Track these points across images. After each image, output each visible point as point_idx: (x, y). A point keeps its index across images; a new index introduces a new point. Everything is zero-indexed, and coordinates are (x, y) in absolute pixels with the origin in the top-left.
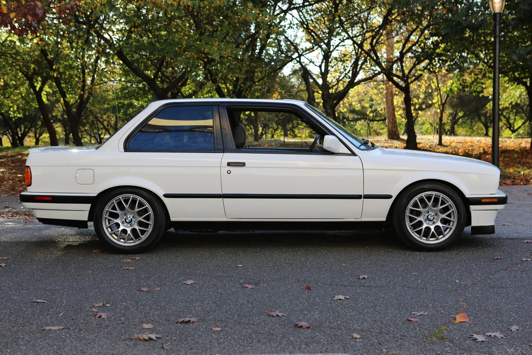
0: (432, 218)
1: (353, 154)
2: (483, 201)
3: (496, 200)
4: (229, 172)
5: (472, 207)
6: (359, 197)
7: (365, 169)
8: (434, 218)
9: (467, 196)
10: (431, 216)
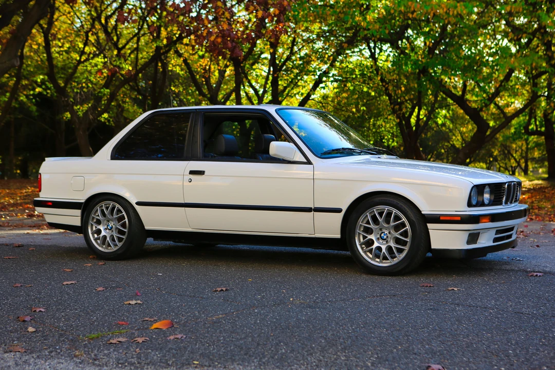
0: (385, 237)
1: (309, 162)
2: (442, 218)
3: (459, 219)
4: (190, 181)
5: (430, 226)
6: (308, 210)
7: (316, 179)
8: (387, 237)
9: (423, 213)
10: (385, 235)
